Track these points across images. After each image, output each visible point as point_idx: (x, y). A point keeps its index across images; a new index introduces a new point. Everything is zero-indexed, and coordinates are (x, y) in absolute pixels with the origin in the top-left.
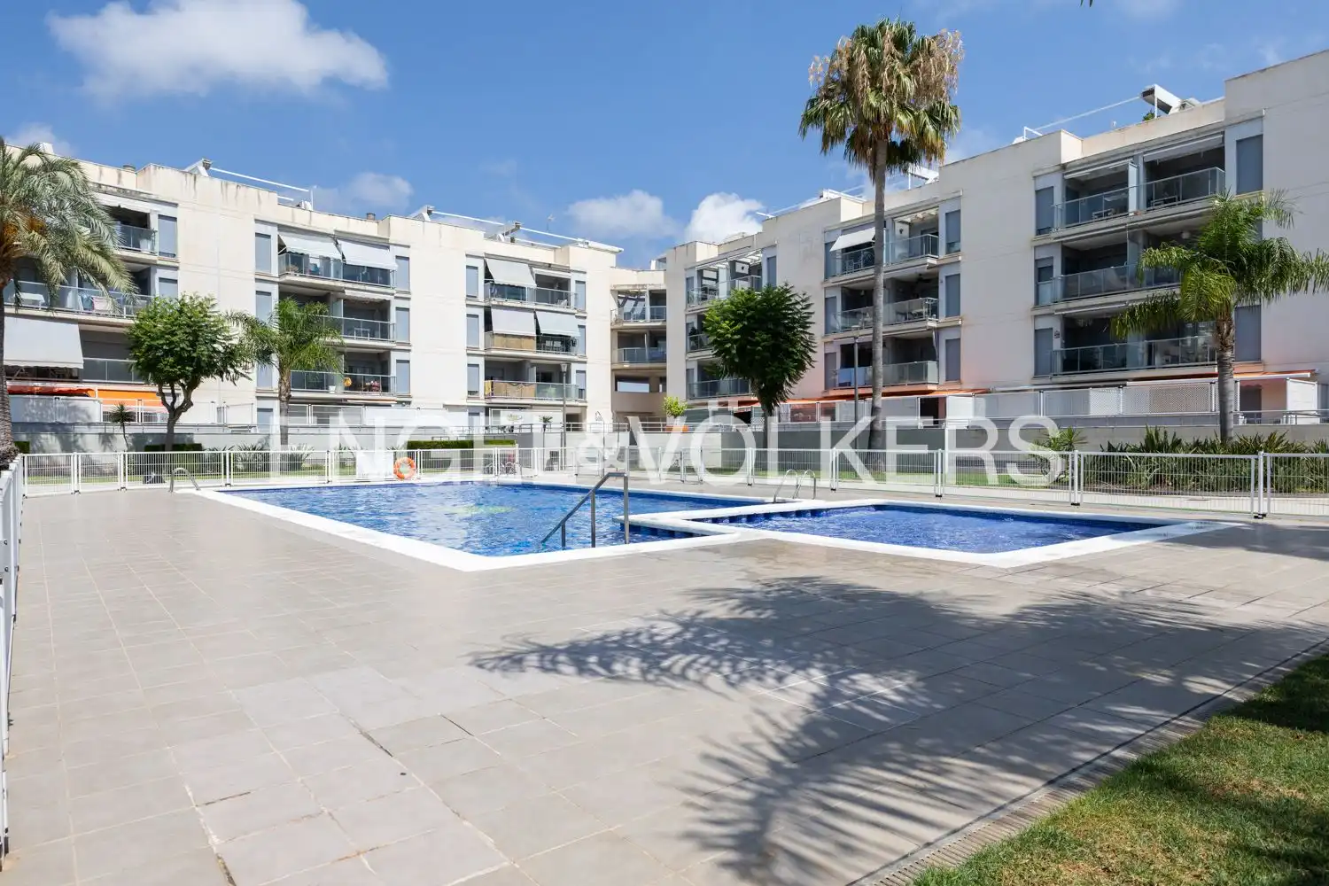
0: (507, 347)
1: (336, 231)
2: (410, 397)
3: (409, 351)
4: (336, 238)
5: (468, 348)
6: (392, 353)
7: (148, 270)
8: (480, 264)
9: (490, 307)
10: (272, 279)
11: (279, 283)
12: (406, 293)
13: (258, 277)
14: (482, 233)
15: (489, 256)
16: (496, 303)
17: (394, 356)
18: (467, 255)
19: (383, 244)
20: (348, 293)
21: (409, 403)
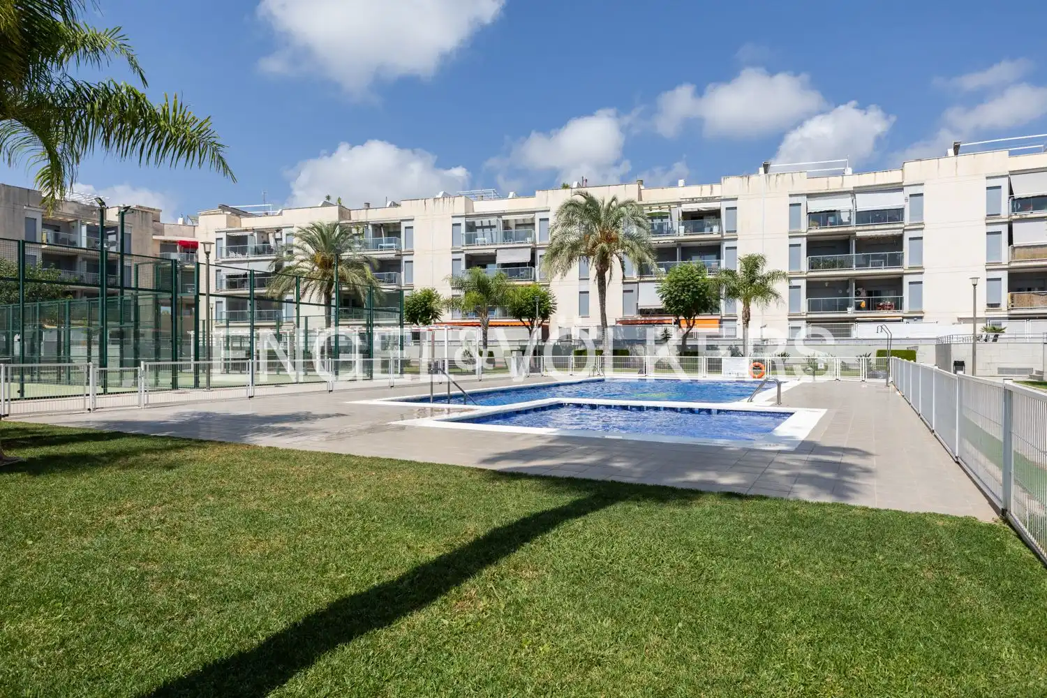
0: (1033, 258)
1: (854, 187)
2: (922, 312)
3: (922, 273)
4: (853, 193)
5: (988, 264)
6: (905, 277)
7: (720, 243)
8: (1004, 183)
9: (1012, 222)
10: (802, 234)
11: (807, 236)
12: (920, 224)
13: (790, 235)
14: (1006, 153)
15: (1013, 173)
16: (1018, 217)
17: (906, 280)
18: (987, 178)
19: (898, 188)
20: (858, 234)
21: (921, 318)
